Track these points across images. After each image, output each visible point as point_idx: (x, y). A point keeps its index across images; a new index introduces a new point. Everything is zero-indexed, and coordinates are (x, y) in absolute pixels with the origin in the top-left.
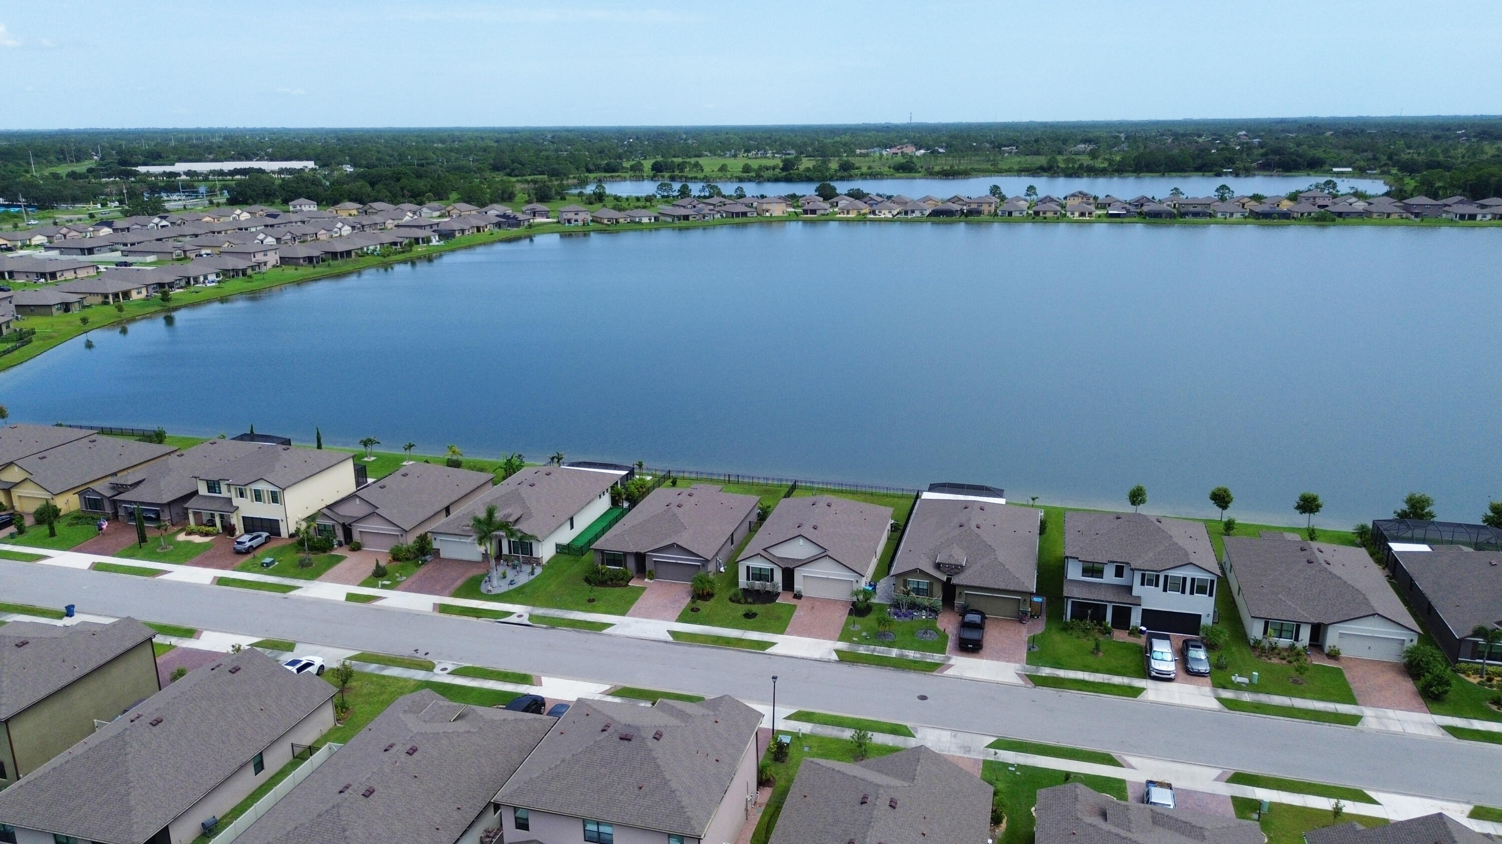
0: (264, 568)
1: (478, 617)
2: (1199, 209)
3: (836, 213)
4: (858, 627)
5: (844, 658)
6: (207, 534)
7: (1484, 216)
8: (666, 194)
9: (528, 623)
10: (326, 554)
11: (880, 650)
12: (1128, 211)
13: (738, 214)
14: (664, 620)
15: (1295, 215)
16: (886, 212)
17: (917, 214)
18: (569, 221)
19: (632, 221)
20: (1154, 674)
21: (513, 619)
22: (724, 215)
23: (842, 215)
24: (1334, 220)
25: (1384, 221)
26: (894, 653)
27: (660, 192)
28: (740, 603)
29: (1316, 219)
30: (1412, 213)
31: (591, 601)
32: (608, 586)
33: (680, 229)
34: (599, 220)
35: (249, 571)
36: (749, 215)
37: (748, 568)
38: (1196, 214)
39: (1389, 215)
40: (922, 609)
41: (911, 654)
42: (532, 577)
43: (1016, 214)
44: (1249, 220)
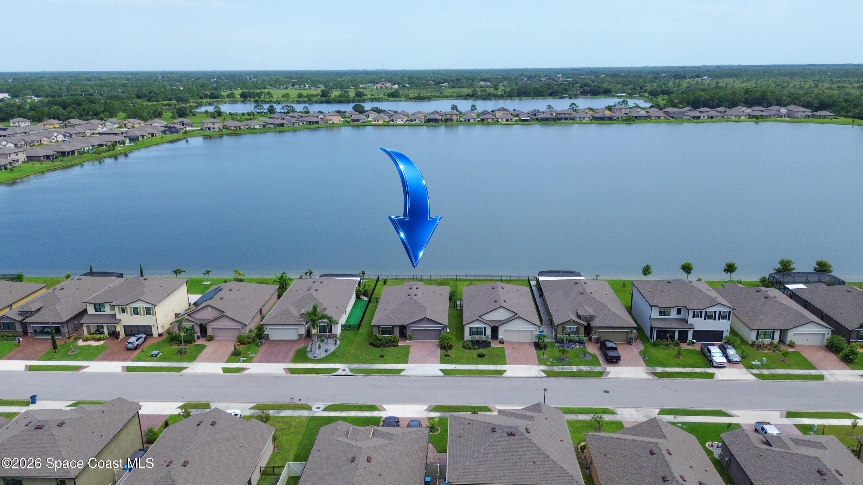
0: (153, 357)
1: (318, 374)
2: (567, 116)
3: (371, 121)
4: (545, 356)
5: (550, 374)
6: (99, 340)
7: (704, 117)
8: (260, 111)
9: (351, 374)
10: (192, 345)
11: (566, 368)
12: (531, 118)
13: (313, 123)
14: (432, 363)
15: (615, 118)
16: (400, 120)
17: (418, 121)
18: (209, 129)
19: (249, 128)
20: (716, 364)
21: (340, 372)
22: (305, 123)
23: (374, 123)
24: (634, 121)
25: (658, 120)
26: (574, 368)
27: (256, 110)
28: (471, 349)
29: (626, 120)
30: (670, 116)
31: (382, 357)
32: (387, 347)
33: (280, 132)
34: (228, 127)
35: (144, 360)
36: (320, 123)
37: (470, 328)
38: (566, 119)
39: (659, 118)
40: (576, 342)
41: (584, 368)
42: (337, 346)
43: (472, 121)
44: (593, 121)
